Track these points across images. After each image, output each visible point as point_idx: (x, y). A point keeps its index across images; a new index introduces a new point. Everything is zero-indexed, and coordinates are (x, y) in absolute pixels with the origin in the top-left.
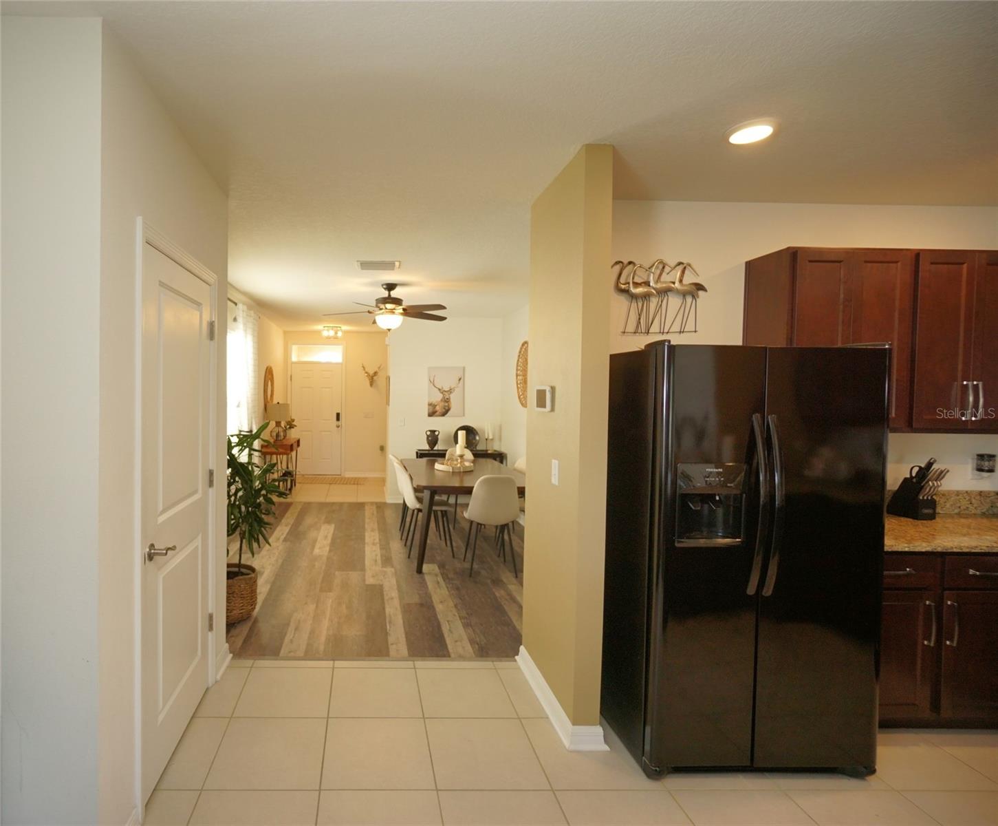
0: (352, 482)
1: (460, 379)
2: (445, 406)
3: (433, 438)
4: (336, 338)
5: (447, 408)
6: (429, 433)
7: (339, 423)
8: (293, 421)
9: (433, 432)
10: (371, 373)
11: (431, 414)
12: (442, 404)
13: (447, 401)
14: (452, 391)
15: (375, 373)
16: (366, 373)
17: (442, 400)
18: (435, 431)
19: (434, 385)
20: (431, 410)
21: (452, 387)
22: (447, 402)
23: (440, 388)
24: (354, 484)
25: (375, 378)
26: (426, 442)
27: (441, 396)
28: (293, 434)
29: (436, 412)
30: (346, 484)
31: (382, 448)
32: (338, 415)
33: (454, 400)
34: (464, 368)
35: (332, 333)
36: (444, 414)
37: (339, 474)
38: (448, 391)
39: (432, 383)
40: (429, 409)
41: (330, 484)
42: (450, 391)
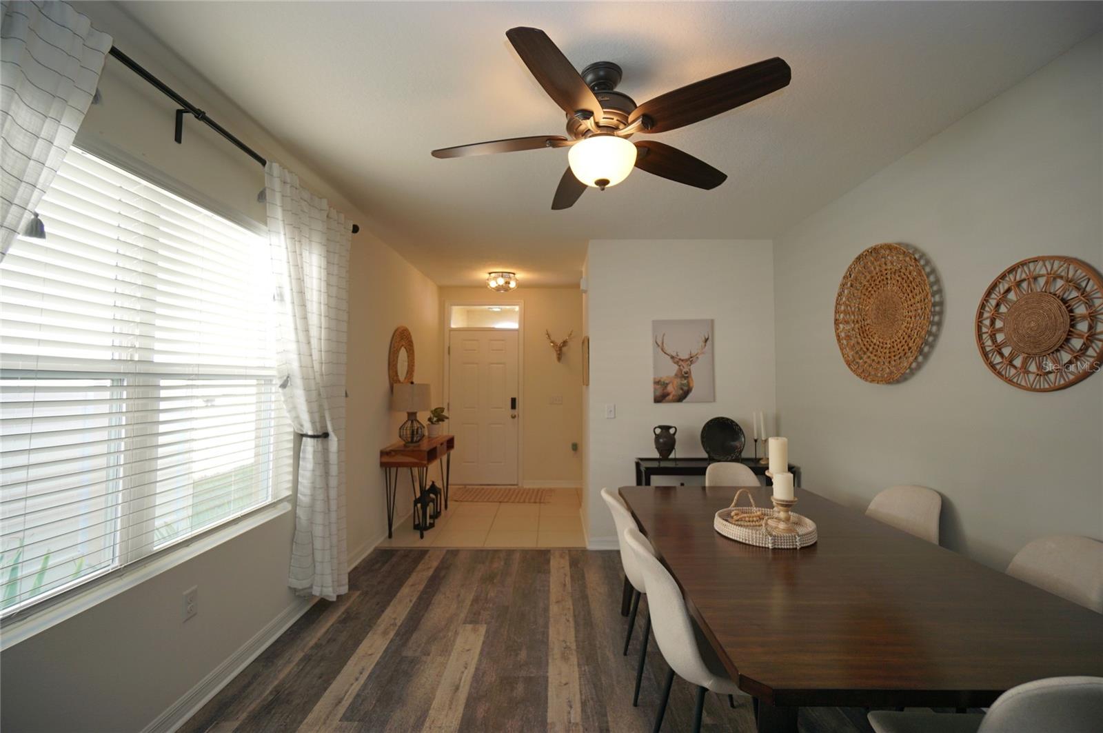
0: (532, 500)
1: (706, 340)
2: (682, 384)
3: (665, 439)
4: (505, 288)
5: (685, 388)
6: (658, 431)
7: (515, 412)
8: (442, 410)
9: (666, 428)
10: (559, 342)
11: (659, 399)
12: (677, 382)
13: (686, 376)
14: (694, 359)
15: (565, 343)
16: (552, 342)
17: (676, 375)
18: (670, 427)
19: (662, 350)
20: (658, 393)
21: (694, 353)
22: (686, 378)
23: (674, 354)
24: (535, 502)
25: (564, 349)
26: (654, 446)
27: (676, 367)
28: (443, 430)
29: (668, 394)
30: (524, 502)
31: (575, 447)
32: (514, 401)
33: (698, 373)
34: (712, 321)
35: (501, 281)
36: (680, 399)
37: (516, 483)
38: (687, 360)
39: (660, 346)
40: (655, 390)
41: (500, 502)
42: (691, 360)
